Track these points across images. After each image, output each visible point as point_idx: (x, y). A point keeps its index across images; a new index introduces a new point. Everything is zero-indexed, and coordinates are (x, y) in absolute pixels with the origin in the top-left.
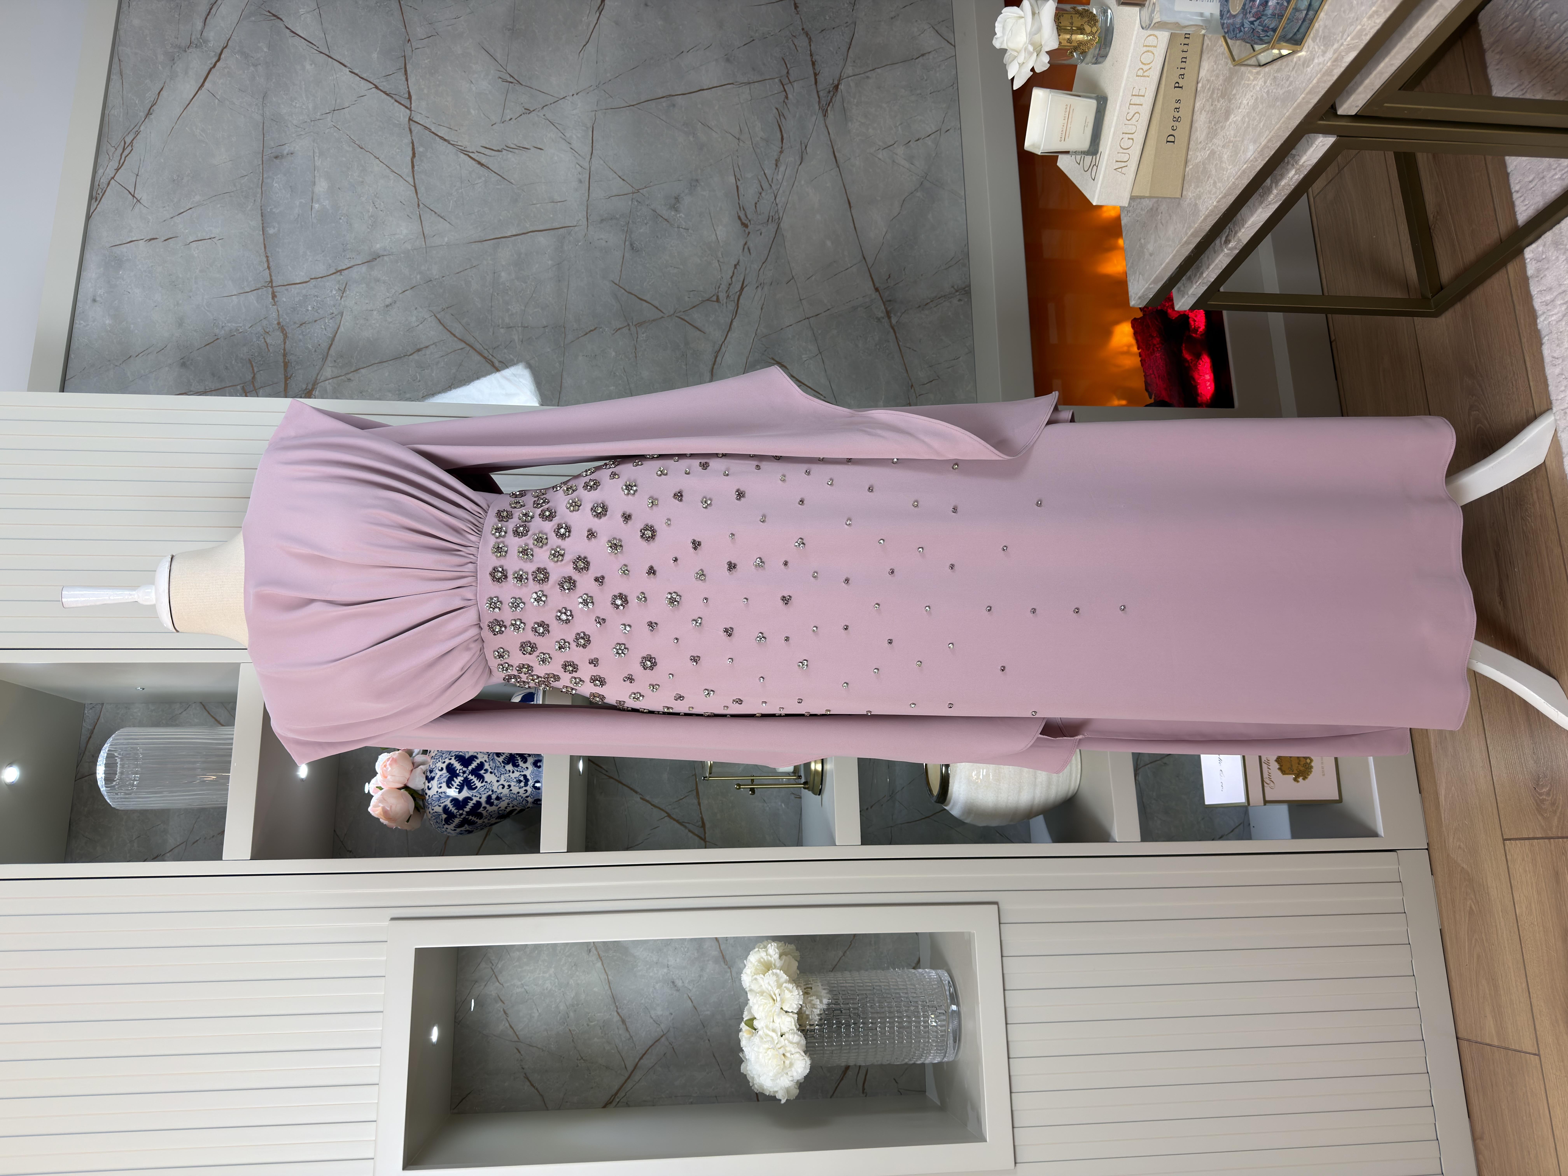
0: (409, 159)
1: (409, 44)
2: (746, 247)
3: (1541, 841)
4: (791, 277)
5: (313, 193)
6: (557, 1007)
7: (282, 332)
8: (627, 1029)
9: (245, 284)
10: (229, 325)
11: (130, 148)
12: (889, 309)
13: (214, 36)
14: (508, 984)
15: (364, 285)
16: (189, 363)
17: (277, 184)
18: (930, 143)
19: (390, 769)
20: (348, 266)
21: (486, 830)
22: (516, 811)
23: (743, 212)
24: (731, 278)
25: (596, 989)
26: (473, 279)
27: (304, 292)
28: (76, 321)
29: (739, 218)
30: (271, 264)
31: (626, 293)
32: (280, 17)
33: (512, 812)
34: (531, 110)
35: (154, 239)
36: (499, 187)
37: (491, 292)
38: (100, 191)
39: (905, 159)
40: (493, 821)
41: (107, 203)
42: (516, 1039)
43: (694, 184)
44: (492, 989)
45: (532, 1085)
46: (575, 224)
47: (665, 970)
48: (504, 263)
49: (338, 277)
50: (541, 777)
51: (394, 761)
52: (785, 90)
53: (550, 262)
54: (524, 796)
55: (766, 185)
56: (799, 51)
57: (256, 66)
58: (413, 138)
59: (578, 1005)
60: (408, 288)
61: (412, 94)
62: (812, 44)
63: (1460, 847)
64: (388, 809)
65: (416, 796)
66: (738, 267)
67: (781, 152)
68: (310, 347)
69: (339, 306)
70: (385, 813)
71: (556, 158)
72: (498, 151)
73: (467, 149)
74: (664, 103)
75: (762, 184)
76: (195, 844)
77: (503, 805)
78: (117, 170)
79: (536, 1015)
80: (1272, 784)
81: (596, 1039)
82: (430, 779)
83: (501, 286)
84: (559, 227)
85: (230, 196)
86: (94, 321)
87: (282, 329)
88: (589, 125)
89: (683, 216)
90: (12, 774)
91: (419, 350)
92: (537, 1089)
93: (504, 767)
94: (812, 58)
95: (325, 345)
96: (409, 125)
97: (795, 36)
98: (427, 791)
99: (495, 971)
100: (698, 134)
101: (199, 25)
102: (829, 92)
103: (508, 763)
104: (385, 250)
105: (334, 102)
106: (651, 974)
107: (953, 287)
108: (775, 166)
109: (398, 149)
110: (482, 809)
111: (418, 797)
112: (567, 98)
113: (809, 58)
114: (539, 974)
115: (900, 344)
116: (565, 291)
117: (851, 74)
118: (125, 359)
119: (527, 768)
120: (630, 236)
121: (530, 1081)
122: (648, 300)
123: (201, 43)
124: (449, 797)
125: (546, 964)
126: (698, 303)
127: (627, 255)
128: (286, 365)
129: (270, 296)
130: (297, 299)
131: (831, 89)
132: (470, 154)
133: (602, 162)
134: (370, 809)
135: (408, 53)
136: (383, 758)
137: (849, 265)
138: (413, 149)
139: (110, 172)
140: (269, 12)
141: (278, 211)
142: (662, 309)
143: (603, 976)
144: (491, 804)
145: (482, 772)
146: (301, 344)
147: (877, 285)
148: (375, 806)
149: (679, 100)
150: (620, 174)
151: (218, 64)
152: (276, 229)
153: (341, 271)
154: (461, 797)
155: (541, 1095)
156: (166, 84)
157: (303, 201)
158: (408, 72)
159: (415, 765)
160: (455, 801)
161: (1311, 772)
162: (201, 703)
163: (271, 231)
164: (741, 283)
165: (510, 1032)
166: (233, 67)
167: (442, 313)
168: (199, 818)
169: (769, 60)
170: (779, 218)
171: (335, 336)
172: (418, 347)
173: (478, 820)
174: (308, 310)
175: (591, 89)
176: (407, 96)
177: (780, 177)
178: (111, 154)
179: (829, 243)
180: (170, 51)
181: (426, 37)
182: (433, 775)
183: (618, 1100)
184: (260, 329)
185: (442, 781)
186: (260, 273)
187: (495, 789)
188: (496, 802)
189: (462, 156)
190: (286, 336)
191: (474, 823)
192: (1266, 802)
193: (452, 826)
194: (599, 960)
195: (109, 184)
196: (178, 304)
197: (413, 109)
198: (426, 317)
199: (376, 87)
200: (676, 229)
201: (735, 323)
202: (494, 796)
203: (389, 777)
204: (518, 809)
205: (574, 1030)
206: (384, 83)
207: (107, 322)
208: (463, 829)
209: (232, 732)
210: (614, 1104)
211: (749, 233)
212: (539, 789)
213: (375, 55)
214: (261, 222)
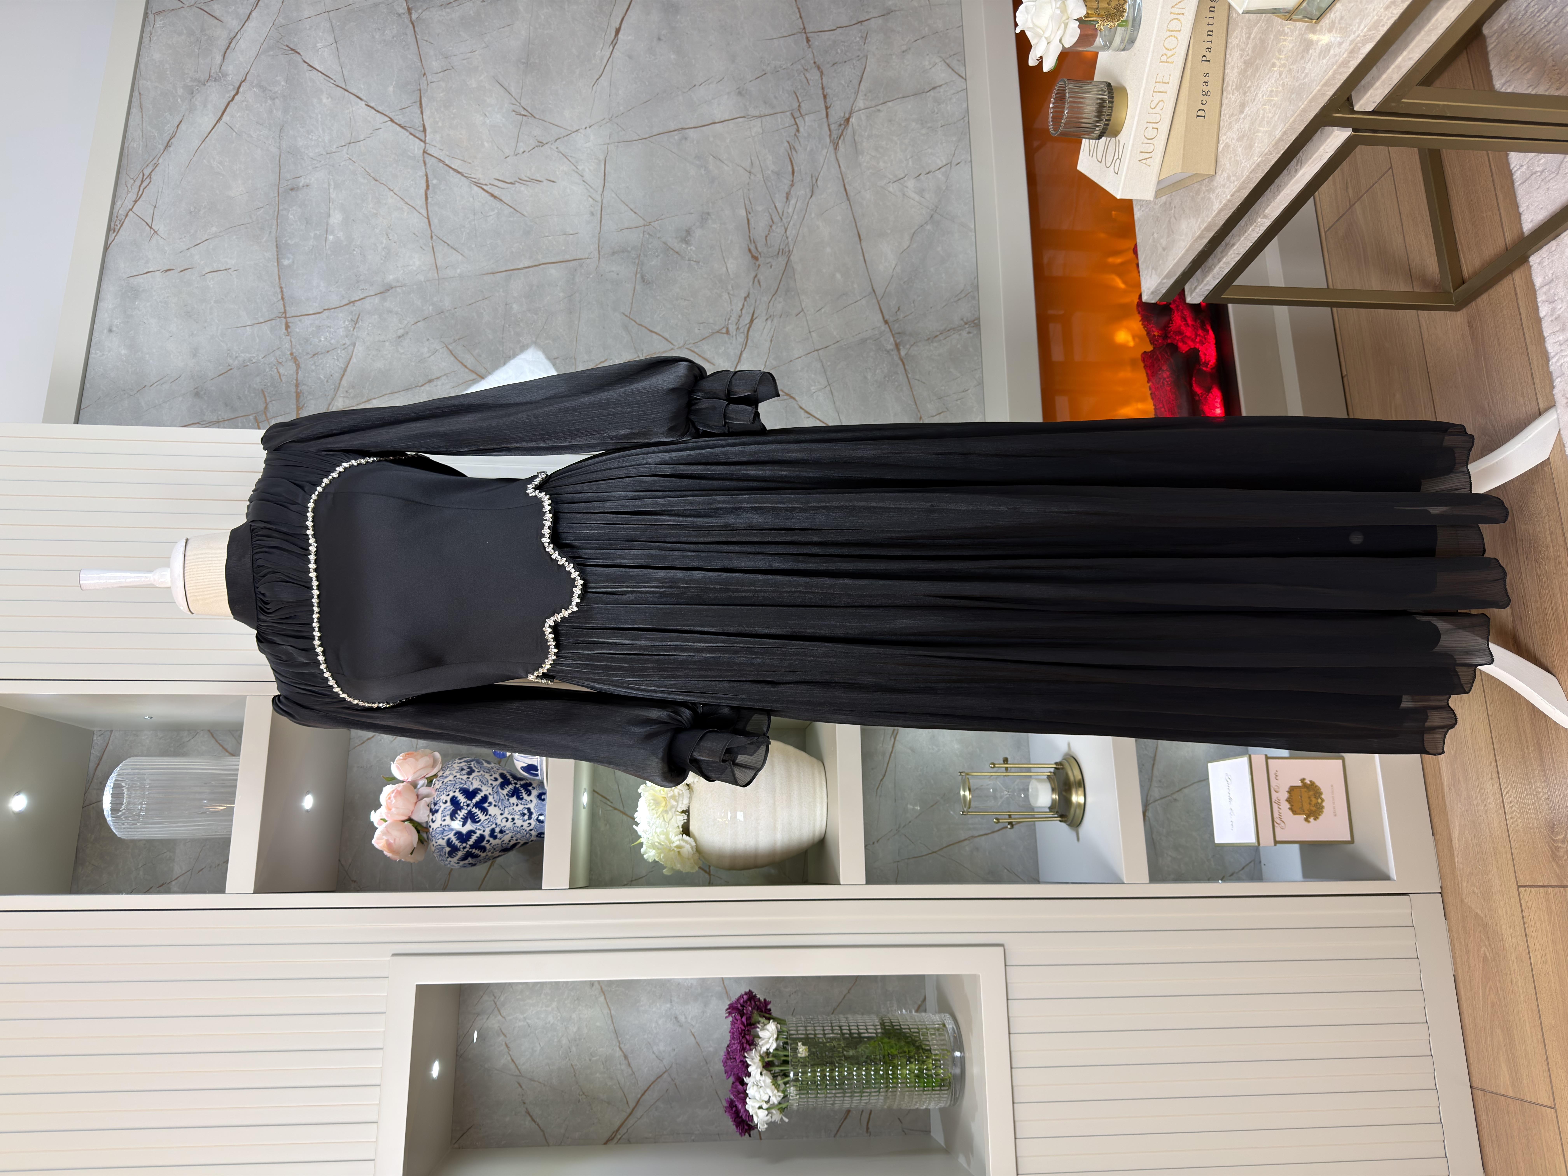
0: (422, 191)
1: (425, 78)
2: (756, 280)
3: (1557, 889)
4: (800, 309)
5: (327, 224)
6: (559, 1041)
7: (295, 362)
8: (629, 1065)
9: (260, 314)
10: (243, 355)
11: (148, 180)
12: (898, 341)
13: (233, 70)
14: (511, 1017)
15: (376, 317)
16: (202, 393)
17: (293, 215)
18: (940, 176)
19: (394, 801)
20: (361, 297)
21: (490, 862)
22: (520, 845)
23: (753, 245)
24: (741, 310)
25: (598, 1024)
26: (485, 311)
27: (317, 322)
28: (92, 351)
29: (750, 250)
30: (285, 294)
31: (637, 325)
32: (298, 51)
33: (514, 845)
34: (545, 142)
35: (170, 270)
36: (512, 219)
37: (503, 323)
38: (118, 223)
39: (915, 192)
40: (497, 853)
41: (124, 235)
42: (517, 1073)
43: (704, 217)
44: (493, 1023)
45: (533, 1120)
46: (587, 256)
47: (668, 1005)
48: (516, 295)
49: (351, 308)
50: (545, 811)
51: (399, 793)
52: (796, 124)
53: (561, 295)
54: (528, 829)
55: (776, 219)
56: (811, 84)
57: (274, 99)
58: (428, 171)
59: (580, 1039)
60: (420, 319)
61: (427, 126)
62: (824, 78)
63: (1473, 892)
64: (392, 841)
65: (419, 829)
66: (748, 299)
67: (792, 185)
68: (322, 377)
69: (352, 336)
70: (389, 845)
71: (568, 191)
72: (511, 183)
73: (481, 181)
74: (677, 136)
75: (773, 217)
76: (201, 873)
77: (506, 838)
78: (136, 202)
79: (539, 1048)
80: (1283, 824)
81: (598, 1074)
82: (434, 812)
83: (513, 318)
84: (570, 259)
85: (247, 228)
86: (109, 352)
87: (295, 360)
88: (602, 157)
89: (694, 249)
90: (19, 803)
91: (430, 381)
92: (538, 1125)
93: (508, 800)
94: (823, 92)
95: (337, 376)
96: (424, 158)
97: (807, 70)
98: (431, 824)
99: (498, 1003)
100: (711, 167)
101: (219, 59)
102: (840, 125)
103: (512, 796)
104: (398, 281)
105: (349, 135)
106: (654, 1009)
107: (962, 319)
108: (785, 200)
109: (412, 180)
110: (485, 842)
111: (421, 829)
112: (581, 131)
113: (820, 92)
114: (542, 1007)
115: (909, 376)
116: (576, 323)
117: (862, 108)
118: (139, 388)
119: (531, 801)
120: (641, 269)
121: (531, 1117)
122: (659, 332)
123: (219, 77)
124: (452, 830)
125: (549, 998)
126: (708, 335)
127: (638, 287)
128: (298, 395)
129: (284, 327)
130: (310, 330)
131: (842, 122)
132: (484, 187)
133: (614, 195)
134: (373, 842)
135: (424, 86)
136: (388, 790)
137: (859, 298)
138: (427, 181)
139: (128, 204)
140: (287, 46)
141: (293, 242)
142: (672, 342)
143: (606, 1011)
144: (495, 837)
145: (486, 805)
146: (314, 374)
147: (887, 317)
148: (379, 839)
149: (691, 133)
150: (632, 206)
151: (236, 97)
152: (291, 261)
153: (353, 302)
154: (464, 830)
155: (543, 1131)
156: (185, 117)
157: (318, 232)
158: (424, 105)
159: (419, 798)
160: (459, 834)
161: (1322, 812)
162: (209, 731)
163: (286, 262)
164: (751, 315)
165: (512, 1066)
166: (251, 101)
167: (454, 344)
168: (204, 846)
169: (781, 93)
170: (789, 251)
171: (347, 367)
172: (430, 378)
173: (481, 854)
174: (321, 341)
175: (604, 122)
176: (421, 129)
177: (790, 210)
178: (129, 186)
179: (838, 276)
180: (190, 84)
181: (440, 70)
182: (437, 807)
183: (619, 1137)
184: (273, 359)
185: (446, 814)
186: (274, 304)
187: (499, 822)
188: (499, 835)
189: (476, 188)
190: (298, 366)
191: (477, 856)
192: (1276, 842)
193: (455, 859)
194: (602, 994)
195: (127, 215)
196: (192, 334)
197: (427, 141)
198: (437, 348)
199: (392, 120)
200: (687, 262)
201: (744, 355)
202: (497, 830)
203: (393, 809)
204: (522, 842)
205: (576, 1065)
206: (400, 117)
207: (123, 352)
208: (466, 862)
209: (237, 763)
210: (615, 1140)
211: (759, 266)
212: (542, 822)
213: (391, 89)
214: (276, 254)
